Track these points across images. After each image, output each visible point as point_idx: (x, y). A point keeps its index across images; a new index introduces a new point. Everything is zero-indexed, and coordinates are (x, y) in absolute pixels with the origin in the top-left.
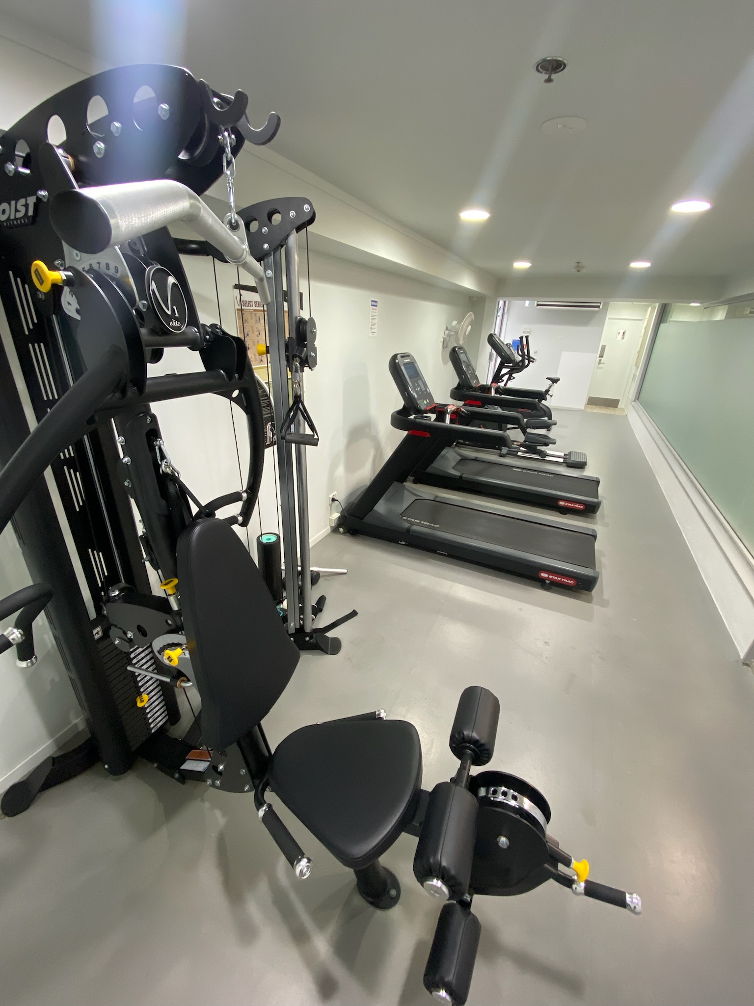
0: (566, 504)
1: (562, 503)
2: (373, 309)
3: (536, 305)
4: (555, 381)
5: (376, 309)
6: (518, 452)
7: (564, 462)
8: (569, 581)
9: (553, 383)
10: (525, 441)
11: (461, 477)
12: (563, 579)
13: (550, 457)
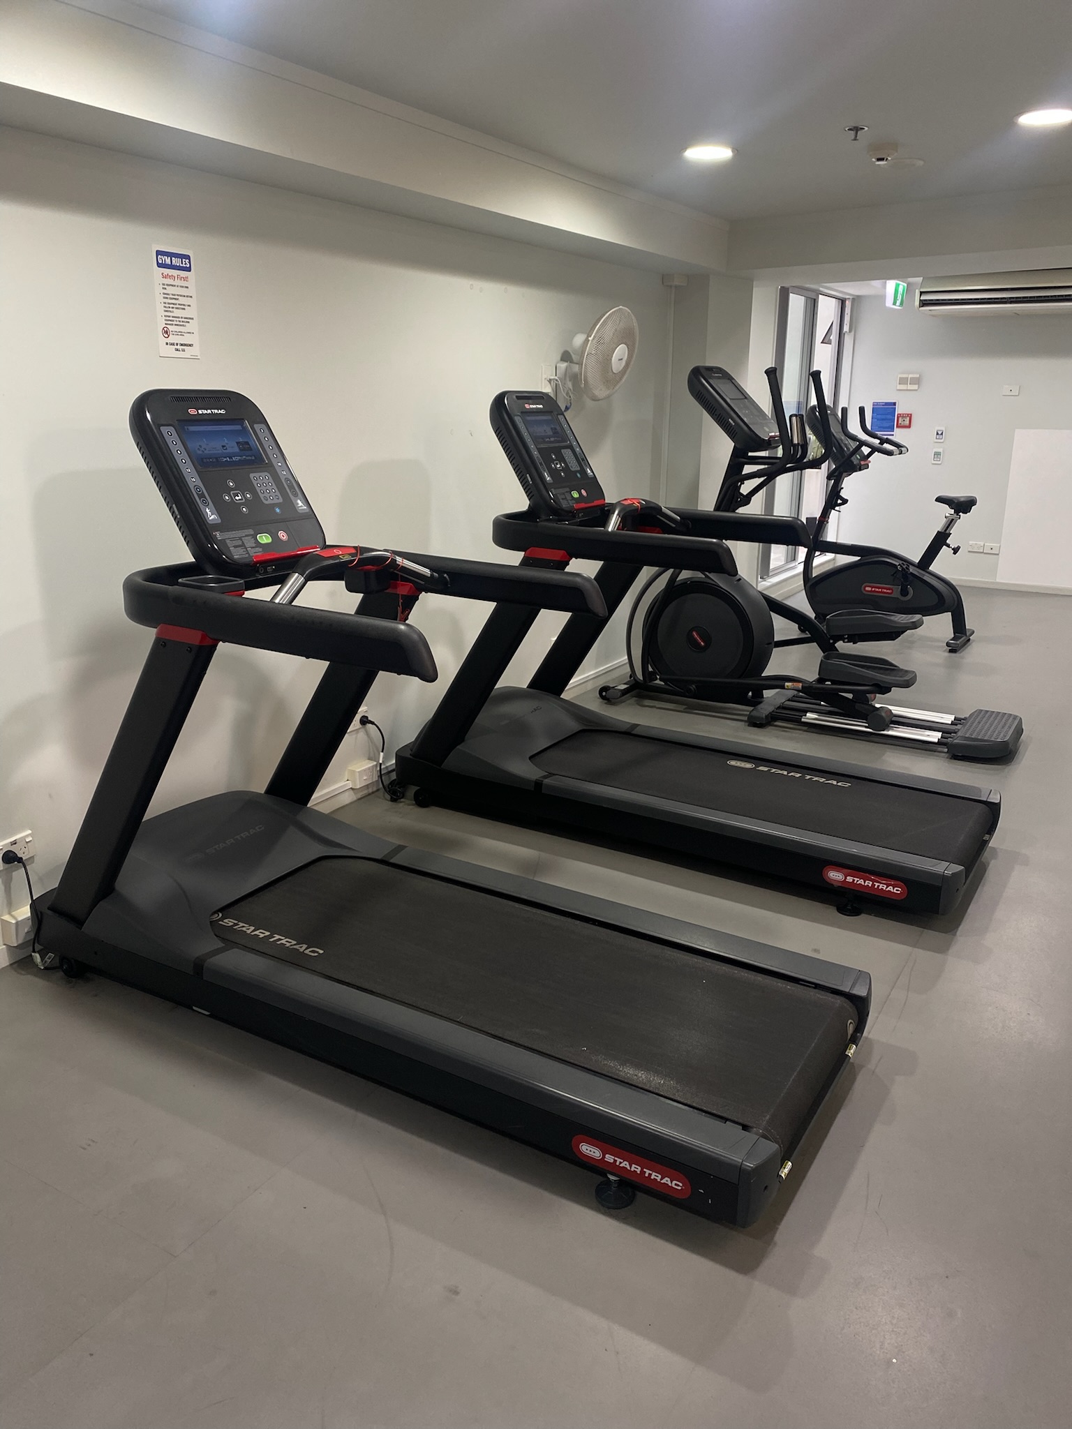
0: (849, 879)
1: (835, 876)
2: (165, 277)
3: (917, 303)
4: (962, 506)
5: (185, 279)
6: (806, 711)
7: (939, 743)
8: (667, 1180)
9: (957, 512)
10: (821, 680)
11: (538, 784)
12: (648, 1172)
13: (902, 729)
